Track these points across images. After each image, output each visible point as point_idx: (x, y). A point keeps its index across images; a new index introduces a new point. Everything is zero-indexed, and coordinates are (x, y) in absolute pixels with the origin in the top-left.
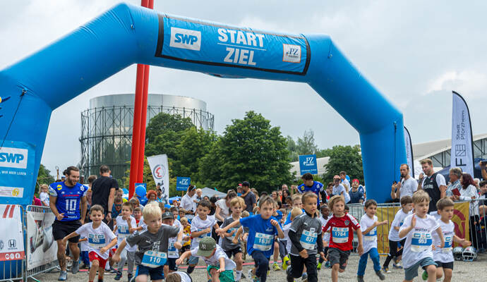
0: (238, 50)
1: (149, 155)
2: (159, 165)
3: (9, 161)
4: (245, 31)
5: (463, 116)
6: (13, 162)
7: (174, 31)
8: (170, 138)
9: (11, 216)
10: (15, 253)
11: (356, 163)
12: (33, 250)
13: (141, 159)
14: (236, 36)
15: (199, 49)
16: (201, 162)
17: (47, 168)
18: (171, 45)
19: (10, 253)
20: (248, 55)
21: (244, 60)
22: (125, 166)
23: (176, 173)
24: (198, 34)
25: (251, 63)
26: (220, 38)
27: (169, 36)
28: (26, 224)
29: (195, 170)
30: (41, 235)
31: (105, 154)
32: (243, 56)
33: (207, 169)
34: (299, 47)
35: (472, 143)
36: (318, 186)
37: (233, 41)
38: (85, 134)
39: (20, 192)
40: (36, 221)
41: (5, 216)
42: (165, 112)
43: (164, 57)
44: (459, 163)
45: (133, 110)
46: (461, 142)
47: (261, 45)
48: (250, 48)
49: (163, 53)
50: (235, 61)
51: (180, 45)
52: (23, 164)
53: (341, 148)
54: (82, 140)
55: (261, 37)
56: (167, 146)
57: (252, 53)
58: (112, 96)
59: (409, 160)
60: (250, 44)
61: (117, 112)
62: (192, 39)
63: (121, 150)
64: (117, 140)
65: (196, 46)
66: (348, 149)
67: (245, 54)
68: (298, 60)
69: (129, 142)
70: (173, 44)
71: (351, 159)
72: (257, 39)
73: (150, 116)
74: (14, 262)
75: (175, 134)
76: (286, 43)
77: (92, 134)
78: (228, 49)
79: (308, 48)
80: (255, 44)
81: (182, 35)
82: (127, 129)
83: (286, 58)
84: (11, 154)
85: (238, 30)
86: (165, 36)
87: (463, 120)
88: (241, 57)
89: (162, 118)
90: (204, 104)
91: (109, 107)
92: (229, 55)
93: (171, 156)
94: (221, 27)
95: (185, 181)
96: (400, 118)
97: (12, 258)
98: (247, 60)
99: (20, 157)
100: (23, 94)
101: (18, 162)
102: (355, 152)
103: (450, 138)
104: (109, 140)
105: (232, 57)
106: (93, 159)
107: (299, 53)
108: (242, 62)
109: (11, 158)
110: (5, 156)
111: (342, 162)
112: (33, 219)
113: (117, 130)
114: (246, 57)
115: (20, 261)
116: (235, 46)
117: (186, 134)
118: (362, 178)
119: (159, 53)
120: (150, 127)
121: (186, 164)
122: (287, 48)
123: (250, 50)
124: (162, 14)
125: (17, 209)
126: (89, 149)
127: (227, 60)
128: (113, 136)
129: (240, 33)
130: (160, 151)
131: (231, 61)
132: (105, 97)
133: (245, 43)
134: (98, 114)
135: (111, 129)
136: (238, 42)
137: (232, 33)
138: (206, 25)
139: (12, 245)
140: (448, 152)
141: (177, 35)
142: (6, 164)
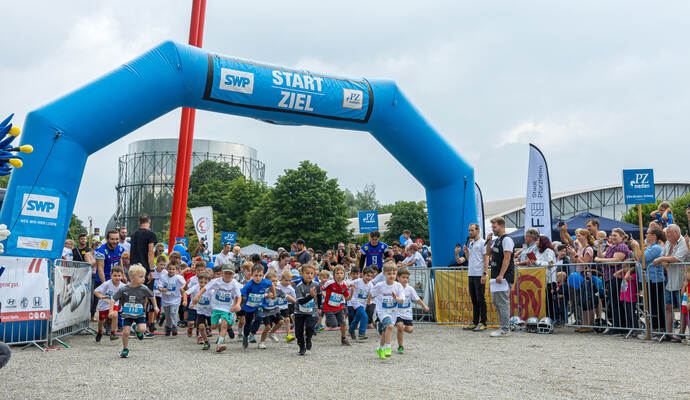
0: (293, 94)
1: (193, 206)
2: (203, 218)
3: (38, 210)
4: (302, 74)
5: (541, 172)
6: (43, 210)
7: (224, 72)
8: (216, 188)
9: (37, 270)
10: (39, 312)
11: (420, 221)
12: (60, 309)
13: (183, 210)
14: (292, 78)
15: (251, 93)
16: (249, 216)
17: (79, 218)
18: (221, 88)
19: (34, 312)
20: (305, 100)
21: (301, 105)
22: (165, 218)
23: (221, 227)
24: (251, 76)
25: (308, 109)
26: (274, 81)
27: (219, 78)
28: (53, 280)
29: (242, 224)
30: (70, 292)
31: (144, 204)
32: (299, 101)
33: (256, 223)
34: (361, 93)
35: (550, 201)
36: (383, 247)
37: (288, 84)
38: (123, 182)
39: (48, 245)
40: (65, 277)
42: (211, 159)
43: (212, 100)
44: (535, 223)
45: (176, 157)
46: (537, 200)
47: (320, 89)
48: (307, 92)
49: (212, 96)
50: (291, 106)
51: (230, 88)
52: (54, 214)
53: (406, 205)
54: (118, 189)
55: (319, 80)
56: (212, 197)
57: (309, 97)
58: (153, 142)
59: (480, 219)
60: (307, 87)
61: (158, 158)
62: (244, 82)
63: (161, 201)
64: (157, 189)
65: (248, 89)
66: (412, 206)
67: (302, 99)
68: (360, 106)
69: (171, 191)
70: (223, 86)
71: (415, 216)
72: (315, 82)
73: (194, 163)
74: (38, 321)
75: (221, 184)
76: (346, 87)
77: (130, 182)
78: (283, 93)
79: (371, 93)
80: (313, 88)
81: (233, 77)
82: (169, 177)
83: (346, 104)
84: (41, 202)
85: (294, 72)
86: (214, 78)
87: (541, 176)
88: (297, 102)
89: (208, 166)
90: (255, 152)
91: (150, 153)
92: (284, 99)
93: (216, 208)
94: (277, 69)
95: (230, 237)
96: (470, 173)
97: (37, 318)
98: (304, 105)
99: (50, 206)
100: (57, 137)
101: (48, 211)
102: (420, 209)
103: (525, 196)
104: (149, 189)
105: (288, 102)
106: (130, 209)
107: (361, 98)
108: (297, 107)
109: (40, 206)
110: (34, 204)
111: (406, 220)
112: (62, 275)
113: (158, 178)
114: (303, 102)
115: (45, 321)
116: (291, 90)
117: (234, 184)
118: (427, 237)
119: (207, 96)
120: (193, 176)
121: (233, 217)
122: (347, 93)
123: (307, 94)
124: (213, 53)
125: (44, 263)
126: (126, 198)
127: (282, 104)
128: (154, 185)
129: (296, 76)
130: (204, 202)
131: (286, 106)
132: (146, 141)
133: (302, 87)
134: (137, 160)
135: (151, 177)
136: (294, 85)
137: (288, 75)
138: (260, 66)
139: (37, 303)
140: (523, 211)
141: (227, 77)
142: (35, 213)
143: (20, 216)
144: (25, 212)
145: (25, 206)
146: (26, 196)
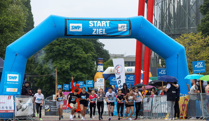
0: (98, 29)
3: (12, 79)
4: (101, 20)
6: (14, 79)
7: (71, 25)
12: (18, 110)
14: (97, 23)
15: (81, 31)
21: (101, 33)
24: (81, 25)
25: (104, 33)
26: (90, 25)
27: (69, 27)
30: (21, 105)
34: (126, 25)
37: (95, 26)
39: (16, 90)
41: (8, 99)
47: (108, 26)
48: (103, 28)
49: (68, 34)
50: (97, 34)
51: (74, 30)
60: (103, 26)
62: (79, 27)
65: (80, 30)
68: (125, 30)
70: (71, 30)
72: (106, 23)
78: (93, 29)
81: (74, 26)
84: (13, 76)
85: (98, 20)
97: (10, 112)
100: (16, 55)
101: (15, 79)
107: (126, 27)
109: (13, 78)
110: (11, 77)
112: (18, 100)
114: (102, 31)
115: (13, 113)
125: (12, 97)
131: (95, 34)
133: (101, 26)
136: (98, 26)
139: (10, 108)
141: (72, 27)
142: (11, 80)
143: (7, 81)
144: (8, 80)
145: (8, 78)
146: (8, 74)
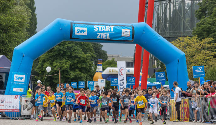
0: (102, 34)
6: (20, 79)
14: (101, 28)
20: (107, 35)
24: (86, 29)
25: (108, 38)
26: (95, 30)
27: (75, 31)
34: (129, 30)
37: (100, 30)
39: (22, 90)
41: (15, 99)
47: (112, 31)
48: (107, 32)
49: (73, 37)
50: (102, 38)
51: (79, 34)
52: (23, 80)
55: (112, 27)
60: (107, 31)
62: (84, 31)
70: (76, 33)
72: (110, 28)
76: (123, 29)
78: (98, 34)
80: (109, 31)
81: (79, 30)
83: (123, 35)
84: (20, 77)
86: (73, 31)
88: (104, 36)
92: (99, 36)
99: (22, 78)
100: (23, 56)
107: (129, 32)
108: (104, 38)
110: (17, 78)
114: (106, 36)
116: (101, 32)
119: (71, 37)
123: (107, 33)
124: (72, 22)
129: (103, 27)
131: (100, 38)
133: (105, 31)
136: (102, 30)
141: (77, 30)
142: (18, 80)
143: (13, 82)
144: (15, 80)
145: (15, 78)
146: (15, 75)
